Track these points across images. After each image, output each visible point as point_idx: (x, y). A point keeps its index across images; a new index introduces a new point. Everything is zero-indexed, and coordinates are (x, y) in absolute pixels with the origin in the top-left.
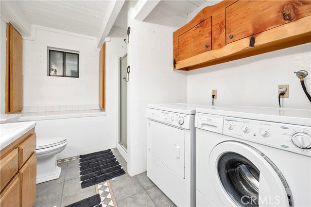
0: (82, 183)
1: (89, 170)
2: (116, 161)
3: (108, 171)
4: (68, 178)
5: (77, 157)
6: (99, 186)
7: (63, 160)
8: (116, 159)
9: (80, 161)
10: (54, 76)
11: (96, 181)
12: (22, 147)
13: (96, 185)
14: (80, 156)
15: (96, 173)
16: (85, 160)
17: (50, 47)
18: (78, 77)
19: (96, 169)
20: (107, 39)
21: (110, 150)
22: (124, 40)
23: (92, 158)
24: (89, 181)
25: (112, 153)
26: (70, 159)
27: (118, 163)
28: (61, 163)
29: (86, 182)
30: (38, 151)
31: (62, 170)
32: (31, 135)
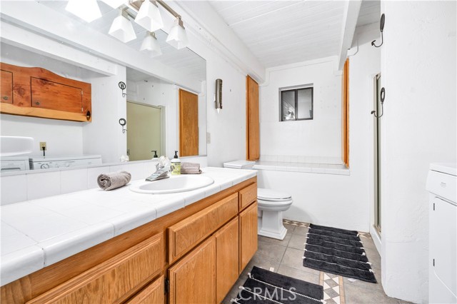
0: (305, 260)
1: (318, 248)
2: (364, 254)
3: (345, 263)
4: (291, 244)
5: (307, 225)
6: (326, 276)
7: (292, 222)
8: (363, 251)
9: (310, 231)
10: (290, 120)
11: (322, 267)
12: (241, 192)
13: (322, 273)
14: (311, 224)
15: (325, 256)
16: (316, 233)
17: (282, 88)
18: (312, 119)
19: (328, 252)
20: (350, 53)
21: (356, 232)
22: (373, 44)
23: (325, 234)
24: (314, 263)
25: (358, 239)
26: (299, 224)
27: (365, 259)
28: (288, 224)
29: (309, 261)
30: (259, 201)
31: (288, 232)
32: (253, 183)
